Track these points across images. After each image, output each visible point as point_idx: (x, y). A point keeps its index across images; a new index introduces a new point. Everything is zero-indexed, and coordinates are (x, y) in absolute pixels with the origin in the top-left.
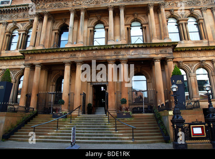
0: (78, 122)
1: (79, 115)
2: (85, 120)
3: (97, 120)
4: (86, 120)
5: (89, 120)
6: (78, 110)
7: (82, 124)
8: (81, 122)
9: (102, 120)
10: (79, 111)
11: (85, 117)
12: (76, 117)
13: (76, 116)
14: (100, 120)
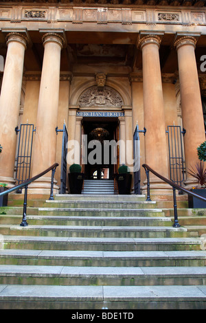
0: (51, 221)
1: (51, 197)
2: (76, 212)
3: (122, 214)
4: (81, 213)
5: (94, 213)
6: (48, 177)
7: (70, 233)
8: (63, 222)
9: (143, 213)
10: (52, 183)
11: (76, 205)
12: (42, 203)
13: (41, 200)
14: (135, 213)
